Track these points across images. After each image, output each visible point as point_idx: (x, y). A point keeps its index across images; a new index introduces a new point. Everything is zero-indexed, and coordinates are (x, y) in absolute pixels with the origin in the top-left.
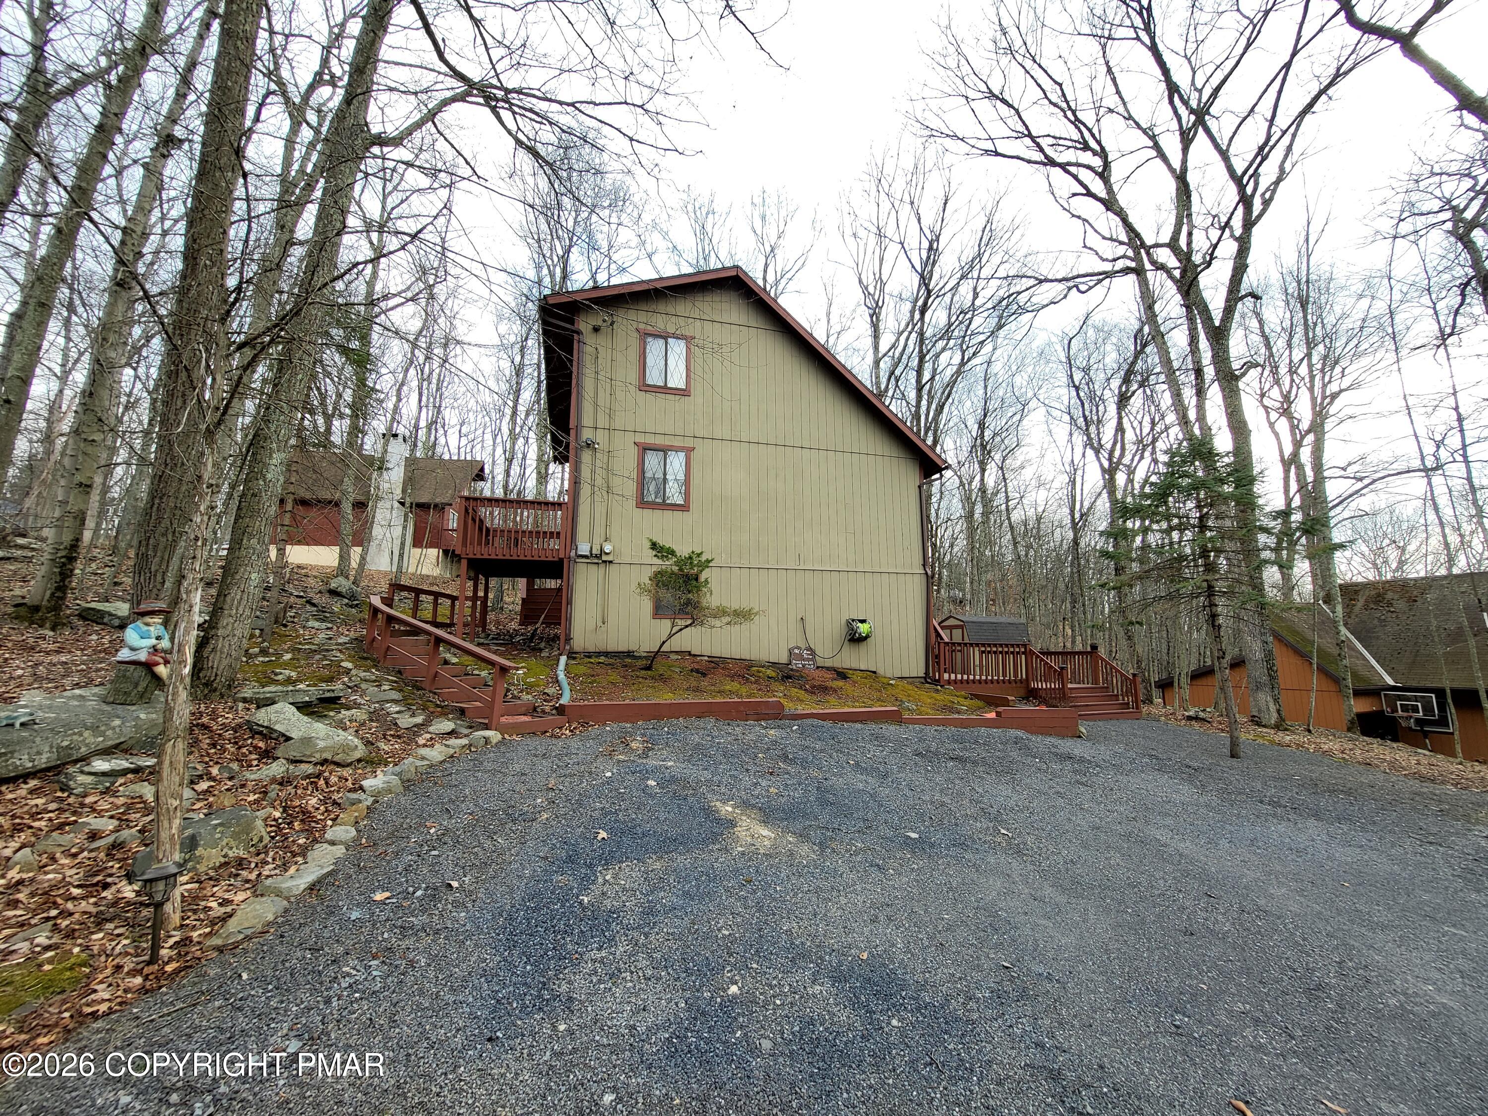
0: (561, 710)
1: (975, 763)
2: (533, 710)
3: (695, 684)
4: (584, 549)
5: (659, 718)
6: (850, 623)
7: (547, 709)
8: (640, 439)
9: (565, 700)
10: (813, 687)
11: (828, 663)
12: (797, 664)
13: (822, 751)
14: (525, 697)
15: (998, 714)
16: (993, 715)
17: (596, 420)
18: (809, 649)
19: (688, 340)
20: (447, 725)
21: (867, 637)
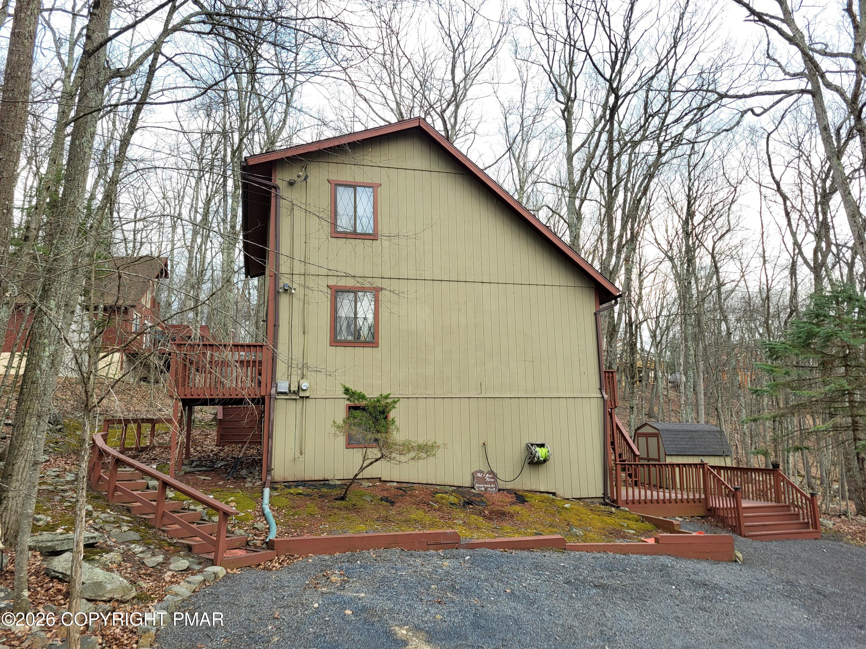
0: (270, 545)
1: (615, 590)
2: (246, 545)
3: (384, 513)
4: (283, 386)
5: (353, 549)
6: (529, 447)
7: (258, 543)
8: (332, 282)
9: (272, 536)
10: (491, 512)
11: (509, 486)
12: (480, 487)
13: (486, 580)
14: (239, 532)
15: (657, 540)
16: (651, 541)
17: (292, 268)
18: (491, 472)
19: (374, 187)
20: (183, 563)
21: (545, 461)
